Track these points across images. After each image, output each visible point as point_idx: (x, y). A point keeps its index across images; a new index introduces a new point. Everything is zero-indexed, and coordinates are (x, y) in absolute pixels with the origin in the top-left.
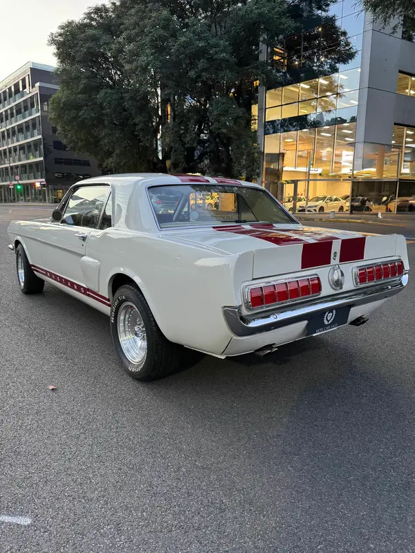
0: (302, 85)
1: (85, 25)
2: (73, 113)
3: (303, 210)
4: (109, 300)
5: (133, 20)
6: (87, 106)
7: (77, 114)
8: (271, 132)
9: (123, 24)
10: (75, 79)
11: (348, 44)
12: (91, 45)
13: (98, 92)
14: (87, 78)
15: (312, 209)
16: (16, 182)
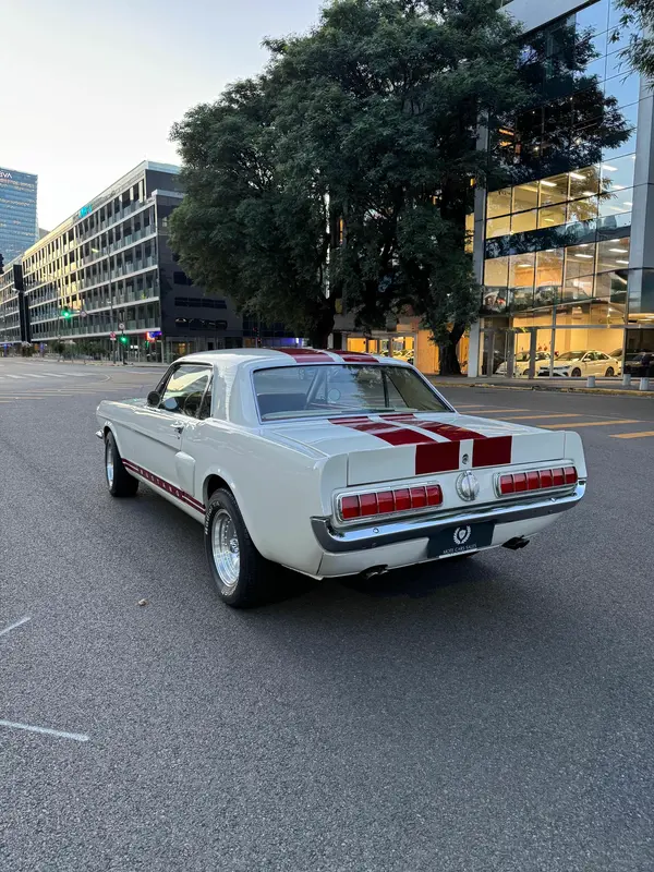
0: (543, 182)
1: (223, 110)
2: (201, 234)
3: (546, 374)
4: (204, 507)
5: (289, 101)
6: (221, 223)
7: (208, 235)
8: (496, 253)
9: (275, 106)
10: (206, 186)
11: (617, 117)
12: (230, 138)
13: (238, 203)
14: (224, 183)
15: (559, 372)
16: (120, 332)
